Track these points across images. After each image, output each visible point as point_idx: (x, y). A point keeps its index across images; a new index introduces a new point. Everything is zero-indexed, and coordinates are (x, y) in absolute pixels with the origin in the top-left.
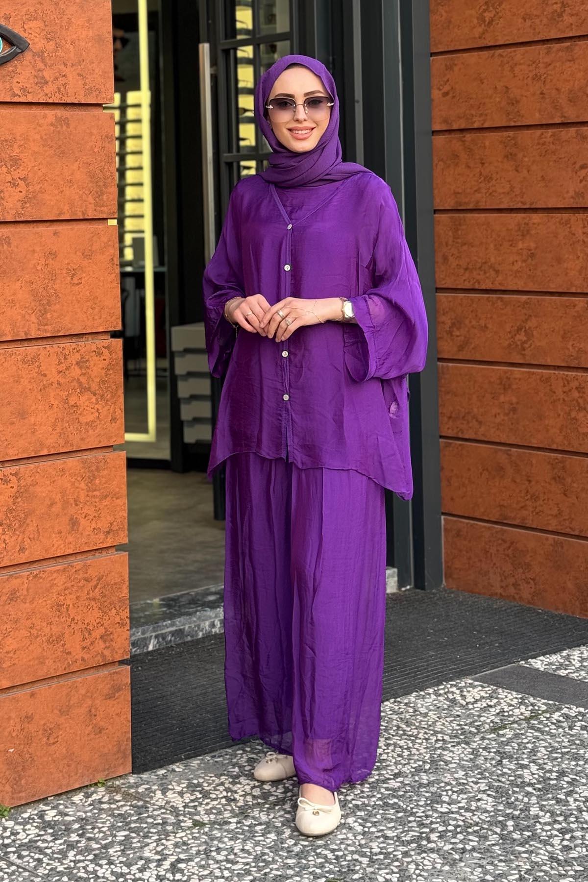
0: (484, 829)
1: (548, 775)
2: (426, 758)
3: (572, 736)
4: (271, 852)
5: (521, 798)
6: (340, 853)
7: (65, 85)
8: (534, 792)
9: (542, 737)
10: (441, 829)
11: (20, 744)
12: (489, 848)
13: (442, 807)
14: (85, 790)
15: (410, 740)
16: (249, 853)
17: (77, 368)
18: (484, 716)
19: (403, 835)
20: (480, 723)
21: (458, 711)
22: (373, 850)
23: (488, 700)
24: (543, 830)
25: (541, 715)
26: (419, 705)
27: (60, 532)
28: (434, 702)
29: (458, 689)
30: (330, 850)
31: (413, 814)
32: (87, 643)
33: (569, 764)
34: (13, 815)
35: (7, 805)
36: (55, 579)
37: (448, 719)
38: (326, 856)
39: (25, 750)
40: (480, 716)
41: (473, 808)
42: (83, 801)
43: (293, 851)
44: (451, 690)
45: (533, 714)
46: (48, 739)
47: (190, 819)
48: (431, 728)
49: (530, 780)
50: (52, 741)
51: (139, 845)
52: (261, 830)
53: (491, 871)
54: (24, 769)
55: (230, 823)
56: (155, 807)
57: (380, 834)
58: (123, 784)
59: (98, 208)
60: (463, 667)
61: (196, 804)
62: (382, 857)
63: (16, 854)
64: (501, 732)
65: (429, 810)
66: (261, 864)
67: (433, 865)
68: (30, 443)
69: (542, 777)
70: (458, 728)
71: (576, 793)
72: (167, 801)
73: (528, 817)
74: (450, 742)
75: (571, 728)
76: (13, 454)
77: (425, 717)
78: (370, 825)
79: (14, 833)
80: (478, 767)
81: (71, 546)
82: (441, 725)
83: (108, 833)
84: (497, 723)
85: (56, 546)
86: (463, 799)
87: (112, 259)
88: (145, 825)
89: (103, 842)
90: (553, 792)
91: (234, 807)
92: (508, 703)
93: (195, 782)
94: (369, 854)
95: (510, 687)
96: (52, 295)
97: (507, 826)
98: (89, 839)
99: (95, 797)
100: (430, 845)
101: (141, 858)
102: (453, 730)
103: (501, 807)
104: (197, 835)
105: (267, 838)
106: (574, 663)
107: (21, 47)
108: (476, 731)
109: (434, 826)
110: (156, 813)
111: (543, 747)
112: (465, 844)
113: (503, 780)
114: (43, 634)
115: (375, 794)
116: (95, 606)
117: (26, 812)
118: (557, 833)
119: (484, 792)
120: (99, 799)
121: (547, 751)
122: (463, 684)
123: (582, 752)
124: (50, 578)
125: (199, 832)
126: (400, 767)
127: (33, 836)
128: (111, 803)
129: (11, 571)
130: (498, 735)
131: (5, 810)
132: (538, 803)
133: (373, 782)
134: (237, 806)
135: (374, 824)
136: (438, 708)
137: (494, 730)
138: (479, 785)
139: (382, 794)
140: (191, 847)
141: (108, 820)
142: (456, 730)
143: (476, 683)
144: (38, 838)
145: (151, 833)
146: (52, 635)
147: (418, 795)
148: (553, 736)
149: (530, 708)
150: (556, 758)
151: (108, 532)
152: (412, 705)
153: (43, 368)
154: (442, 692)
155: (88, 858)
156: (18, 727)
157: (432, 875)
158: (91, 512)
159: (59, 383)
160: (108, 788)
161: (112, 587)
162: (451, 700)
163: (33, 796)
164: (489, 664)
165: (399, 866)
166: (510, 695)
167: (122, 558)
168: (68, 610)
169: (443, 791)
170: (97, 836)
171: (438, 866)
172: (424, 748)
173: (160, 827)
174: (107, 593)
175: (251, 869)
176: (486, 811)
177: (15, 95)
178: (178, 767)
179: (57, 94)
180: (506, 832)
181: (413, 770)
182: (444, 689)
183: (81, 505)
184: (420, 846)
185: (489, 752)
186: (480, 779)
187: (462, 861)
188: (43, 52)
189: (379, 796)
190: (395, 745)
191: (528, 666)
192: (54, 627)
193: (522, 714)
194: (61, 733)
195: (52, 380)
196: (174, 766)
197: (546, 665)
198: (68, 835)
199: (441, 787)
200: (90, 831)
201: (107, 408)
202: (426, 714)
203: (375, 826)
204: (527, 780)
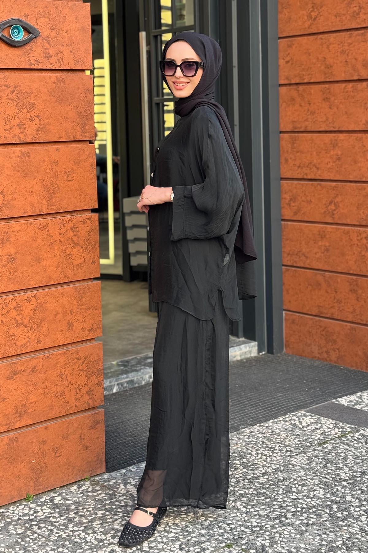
0: (319, 510)
1: (355, 474)
2: (281, 463)
4: (191, 525)
5: (340, 489)
6: (233, 526)
7: (62, 58)
8: (347, 485)
9: (349, 449)
10: (293, 510)
11: (39, 458)
12: (323, 523)
13: (292, 495)
14: (78, 483)
15: (271, 451)
16: (178, 526)
17: (71, 232)
18: (314, 435)
19: (270, 514)
20: (312, 440)
21: (298, 432)
22: (253, 524)
23: (315, 425)
24: (355, 511)
25: (347, 434)
26: (275, 428)
27: (62, 331)
28: (284, 426)
29: (297, 417)
30: (226, 524)
31: (275, 500)
32: (79, 396)
33: (367, 467)
34: (35, 499)
35: (31, 494)
36: (59, 359)
37: (292, 437)
38: (225, 528)
39: (42, 460)
40: (311, 435)
41: (311, 496)
42: (77, 491)
43: (204, 525)
44: (293, 418)
45: (343, 434)
46: (56, 454)
48: (283, 443)
49: (345, 477)
50: (58, 455)
51: (111, 520)
52: (184, 510)
53: (326, 538)
54: (41, 472)
56: (120, 494)
57: (256, 513)
58: (101, 479)
59: (83, 134)
60: (299, 403)
62: (258, 529)
63: (37, 526)
64: (325, 446)
65: (285, 497)
66: (186, 534)
67: (290, 534)
68: (43, 278)
69: (352, 476)
72: (127, 490)
73: (345, 502)
74: (295, 452)
75: (366, 443)
76: (33, 284)
77: (279, 436)
78: (250, 507)
79: (36, 512)
80: (312, 469)
81: (68, 339)
82: (289, 441)
83: (92, 512)
84: (322, 439)
85: (59, 339)
86: (305, 490)
87: (92, 165)
88: (114, 507)
89: (90, 518)
90: (359, 485)
92: (327, 427)
94: (250, 527)
95: (327, 416)
96: (56, 188)
97: (332, 508)
98: (81, 516)
99: (84, 488)
100: (287, 521)
101: (113, 529)
102: (296, 444)
103: (328, 496)
105: (189, 516)
106: (364, 401)
107: (35, 34)
108: (309, 445)
109: (289, 508)
110: (121, 498)
111: (351, 455)
112: (308, 520)
113: (328, 477)
114: (52, 392)
115: (252, 486)
116: (83, 374)
117: (43, 498)
118: (363, 513)
119: (317, 485)
120: (87, 489)
121: (353, 458)
122: (300, 414)
124: (56, 359)
126: (266, 468)
127: (47, 513)
128: (94, 492)
129: (33, 355)
130: (323, 448)
131: (30, 497)
132: (350, 493)
133: (250, 479)
136: (286, 430)
137: (320, 444)
138: (314, 480)
139: (256, 486)
141: (92, 503)
142: (298, 444)
143: (308, 414)
144: (50, 515)
145: (118, 512)
146: (57, 392)
147: (278, 487)
148: (356, 448)
149: (341, 430)
150: (359, 463)
151: (91, 330)
152: (270, 428)
153: (51, 232)
154: (287, 419)
155: (81, 529)
156: (38, 447)
157: (290, 541)
158: (81, 318)
159: (60, 241)
160: (91, 481)
161: (93, 363)
162: (294, 424)
163: (47, 488)
164: (314, 401)
165: (269, 535)
166: (328, 421)
167: (99, 345)
168: (67, 377)
169: (292, 484)
170: (85, 514)
171: (293, 535)
172: (280, 456)
173: (123, 508)
174: (90, 366)
175: (180, 537)
176: (319, 498)
177: (31, 64)
178: (133, 468)
179: (58, 64)
180: (332, 512)
181: (274, 471)
182: (288, 417)
183: (74, 314)
184: (281, 522)
185: (319, 459)
186: (314, 476)
187: (307, 532)
188: (48, 37)
189: (254, 487)
190: (262, 454)
191: (337, 403)
192: (58, 388)
193: (336, 434)
194: (63, 450)
195: (56, 239)
196: (131, 468)
197: (348, 402)
198: (68, 514)
199: (291, 482)
200: (82, 510)
201: (89, 255)
202: (279, 433)
203: (253, 507)
204: (342, 477)
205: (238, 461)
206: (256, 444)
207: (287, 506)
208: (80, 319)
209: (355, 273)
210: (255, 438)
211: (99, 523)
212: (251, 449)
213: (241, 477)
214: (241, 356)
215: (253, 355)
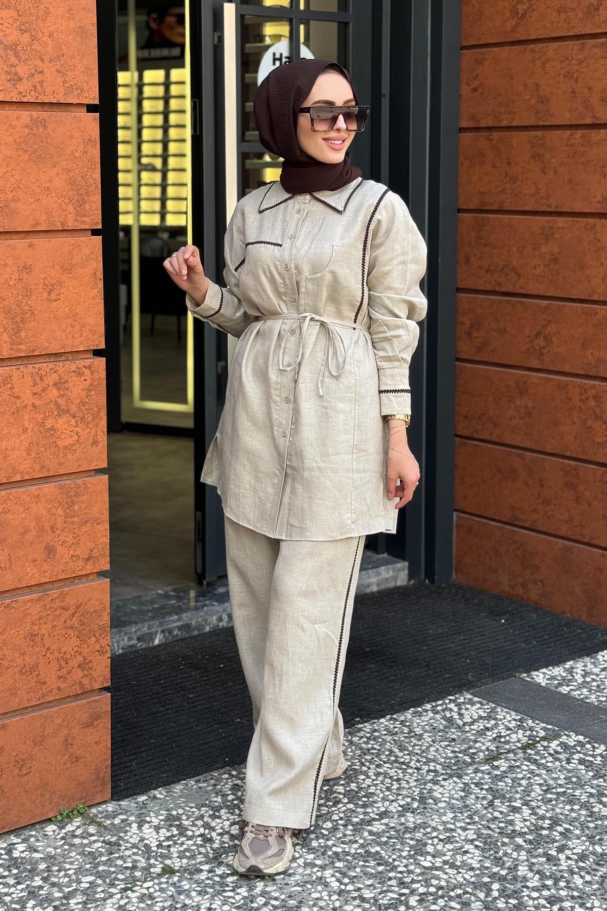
1: (540, 822)
2: (415, 794)
3: (569, 771)
5: (510, 852)
7: (41, 82)
8: (524, 844)
9: (537, 772)
10: (422, 890)
13: (425, 860)
15: (401, 769)
17: (54, 390)
18: (480, 742)
19: (380, 897)
20: (475, 751)
21: (453, 733)
23: (486, 721)
25: (539, 742)
26: (415, 725)
27: (35, 561)
29: (456, 706)
31: (394, 868)
32: (64, 672)
33: (563, 808)
36: (29, 609)
37: (442, 744)
40: (476, 741)
41: (458, 863)
42: (56, 833)
44: (449, 706)
45: (530, 742)
46: (20, 770)
47: (161, 862)
48: (425, 754)
49: (521, 828)
50: (24, 772)
51: (102, 895)
52: (232, 883)
55: (202, 871)
56: (129, 845)
58: (100, 813)
59: (79, 218)
61: (171, 843)
64: (496, 763)
68: (1, 469)
70: (452, 755)
71: (569, 849)
72: (141, 837)
73: (515, 878)
74: (442, 774)
75: (568, 761)
77: (419, 740)
78: (348, 881)
80: (468, 808)
81: (47, 574)
82: (435, 752)
84: (493, 751)
85: (29, 575)
86: (449, 850)
87: (95, 274)
88: (113, 869)
89: (67, 890)
90: (545, 845)
91: (209, 849)
92: (506, 726)
93: (174, 813)
95: (509, 706)
96: (27, 312)
97: (491, 889)
98: (53, 885)
99: (69, 828)
102: (446, 758)
103: (488, 864)
104: (164, 886)
105: (238, 894)
106: (576, 677)
108: (469, 760)
109: (414, 886)
110: (127, 853)
111: (538, 784)
113: (493, 826)
114: (15, 665)
115: (357, 839)
116: (72, 634)
118: (542, 901)
119: (472, 841)
120: (73, 831)
121: (542, 790)
122: (462, 700)
123: (577, 793)
124: (24, 608)
125: (167, 882)
126: (387, 804)
128: (84, 838)
130: (492, 767)
132: (527, 860)
133: (357, 823)
134: (212, 849)
135: (353, 879)
136: (434, 729)
138: (467, 832)
139: (365, 839)
140: (157, 902)
142: (450, 758)
143: (476, 699)
145: (118, 879)
146: (25, 665)
147: (402, 844)
148: (549, 770)
149: (528, 733)
150: (550, 800)
151: (88, 559)
152: (407, 724)
153: (16, 390)
154: (439, 708)
158: (70, 539)
159: (34, 406)
160: (83, 818)
161: (91, 615)
162: (449, 719)
166: (508, 715)
167: (103, 585)
169: (429, 838)
170: (61, 881)
172: (415, 780)
173: (128, 873)
174: (86, 621)
176: (472, 869)
178: (160, 793)
179: (33, 93)
181: (400, 809)
182: (441, 705)
183: (58, 532)
185: (482, 789)
186: (469, 824)
189: (361, 841)
190: (386, 775)
191: (529, 679)
192: (27, 658)
193: (519, 741)
194: (34, 763)
195: (26, 402)
196: (156, 792)
197: (548, 679)
198: (32, 880)
199: (428, 833)
200: (56, 873)
201: (88, 431)
202: (421, 735)
203: (353, 882)
204: (517, 828)
205: (341, 787)
206: (378, 755)
207: (413, 881)
208: (68, 540)
209: (574, 456)
210: (378, 742)
211: (80, 900)
212: (367, 764)
213: (341, 819)
214: (378, 585)
215: (399, 583)
